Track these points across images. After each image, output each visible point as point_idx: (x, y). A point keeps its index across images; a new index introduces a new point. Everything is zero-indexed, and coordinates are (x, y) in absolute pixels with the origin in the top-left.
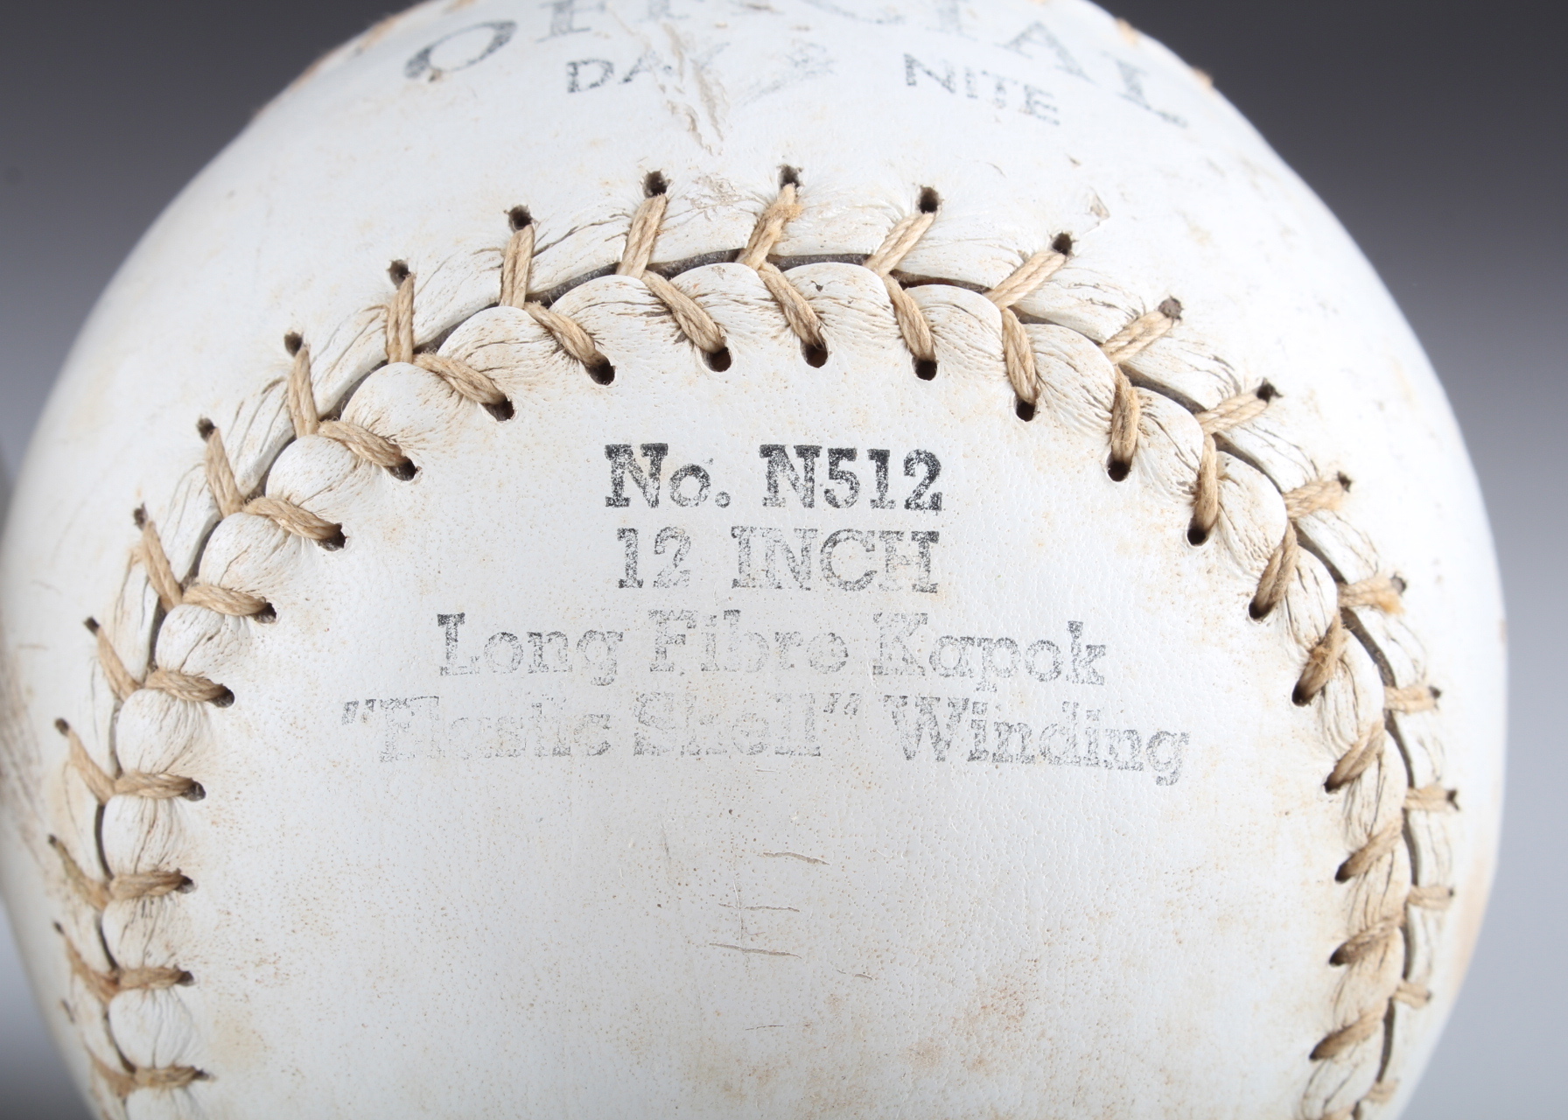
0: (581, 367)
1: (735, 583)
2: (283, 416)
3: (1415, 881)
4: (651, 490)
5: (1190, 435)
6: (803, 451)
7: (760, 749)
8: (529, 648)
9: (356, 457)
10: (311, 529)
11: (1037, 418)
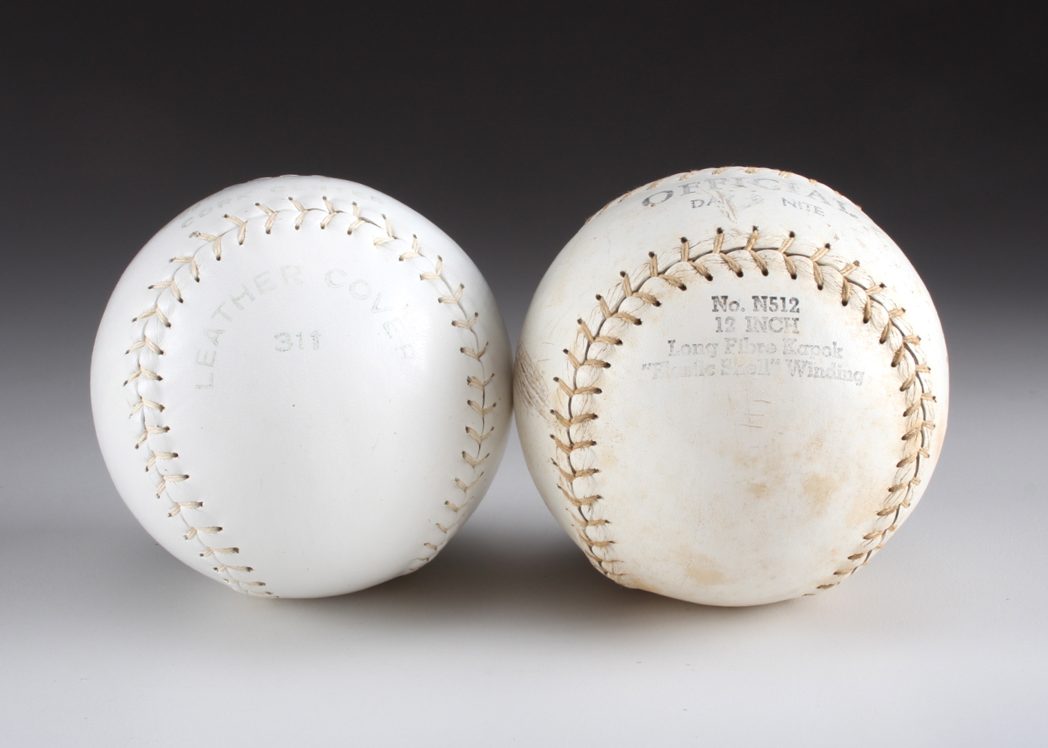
0: (704, 277)
1: (747, 331)
2: (623, 292)
3: (924, 419)
4: (724, 308)
5: (863, 296)
6: (763, 297)
7: (754, 373)
8: (693, 348)
9: (644, 301)
10: (632, 320)
11: (823, 290)
